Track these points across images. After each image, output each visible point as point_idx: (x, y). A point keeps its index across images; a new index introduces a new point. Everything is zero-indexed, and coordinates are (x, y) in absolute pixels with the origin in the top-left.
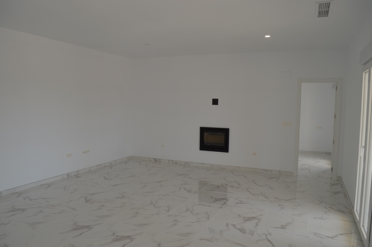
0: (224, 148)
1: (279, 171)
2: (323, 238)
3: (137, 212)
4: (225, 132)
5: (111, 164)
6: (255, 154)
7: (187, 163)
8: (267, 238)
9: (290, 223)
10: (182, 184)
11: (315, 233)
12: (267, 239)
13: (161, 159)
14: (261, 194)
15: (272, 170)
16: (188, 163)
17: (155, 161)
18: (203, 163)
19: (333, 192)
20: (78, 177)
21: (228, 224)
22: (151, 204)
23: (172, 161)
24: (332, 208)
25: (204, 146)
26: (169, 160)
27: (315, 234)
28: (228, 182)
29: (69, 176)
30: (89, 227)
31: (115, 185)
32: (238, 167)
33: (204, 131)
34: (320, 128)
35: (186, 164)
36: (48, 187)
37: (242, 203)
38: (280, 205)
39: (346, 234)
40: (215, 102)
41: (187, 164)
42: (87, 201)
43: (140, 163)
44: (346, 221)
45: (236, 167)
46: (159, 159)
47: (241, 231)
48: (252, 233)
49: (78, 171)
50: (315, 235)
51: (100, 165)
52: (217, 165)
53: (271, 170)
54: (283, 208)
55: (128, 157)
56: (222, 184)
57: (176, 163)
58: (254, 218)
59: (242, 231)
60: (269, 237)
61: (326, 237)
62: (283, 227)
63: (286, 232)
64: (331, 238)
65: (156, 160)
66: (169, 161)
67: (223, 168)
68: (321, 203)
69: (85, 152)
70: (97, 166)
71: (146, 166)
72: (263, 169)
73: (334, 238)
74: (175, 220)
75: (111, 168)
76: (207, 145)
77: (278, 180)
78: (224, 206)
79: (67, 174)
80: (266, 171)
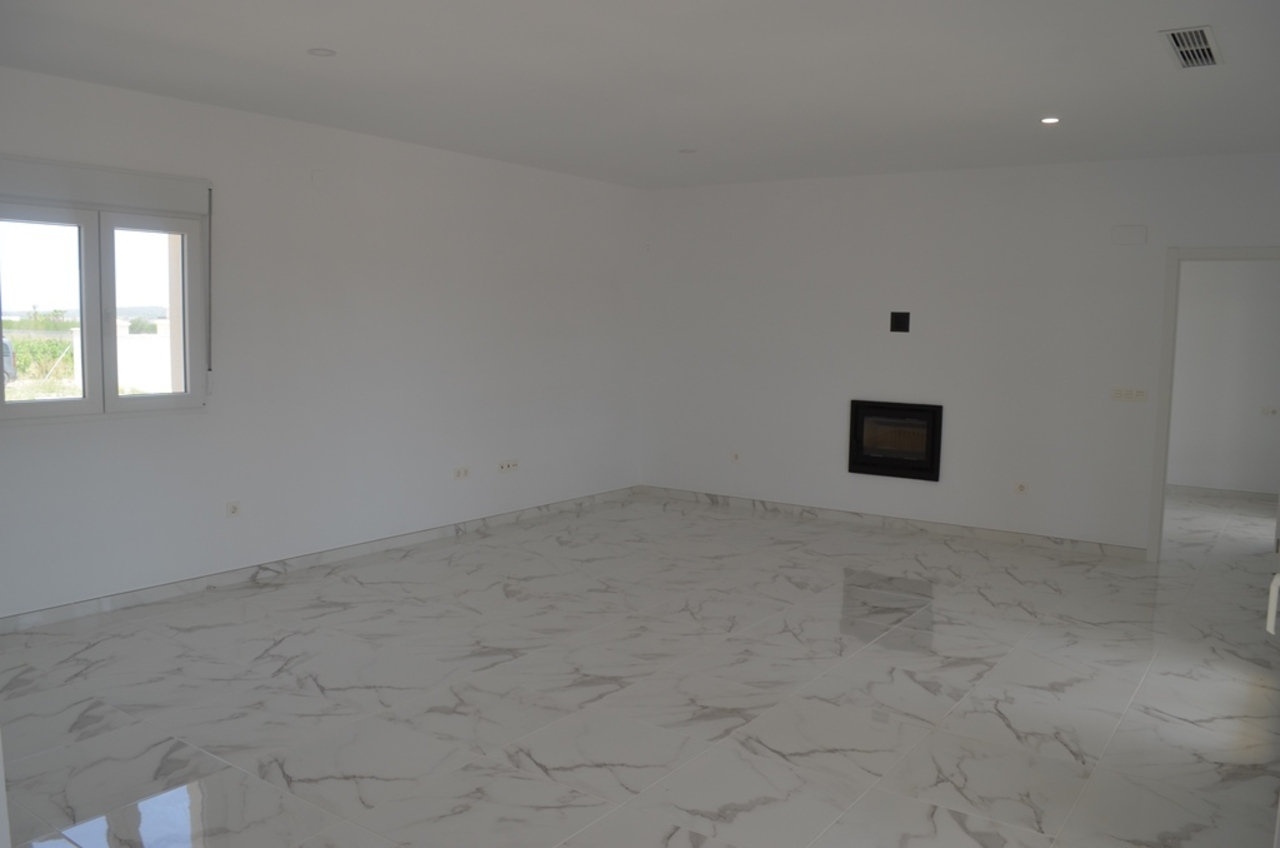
0: (926, 467)
1: (1100, 545)
2: (1166, 721)
3: (642, 627)
4: (929, 417)
5: (581, 505)
6: (1022, 488)
7: (809, 512)
8: (997, 709)
9: (1079, 681)
10: (781, 567)
11: (1147, 708)
12: (995, 711)
13: (728, 497)
14: (1019, 604)
15: (1077, 541)
16: (811, 511)
17: (713, 501)
18: (856, 514)
19: (1258, 611)
20: (485, 536)
21: (894, 669)
22: (683, 610)
23: (763, 503)
24: (1235, 653)
25: (862, 460)
26: (754, 501)
27: (1147, 710)
28: (925, 568)
29: (460, 533)
30: (513, 652)
31: (588, 561)
32: (967, 527)
33: (861, 411)
34: (1274, 412)
35: (805, 514)
36: (405, 556)
37: (952, 624)
38: (1068, 634)
39: (1246, 717)
40: (900, 322)
41: (808, 515)
42: (508, 594)
43: (665, 505)
44: (1264, 687)
45: (963, 527)
46: (724, 497)
47: (927, 688)
48: (956, 695)
49: (484, 519)
50: (1146, 713)
51: (547, 506)
52: (902, 519)
53: (1073, 541)
54: (1075, 643)
55: (631, 488)
56: (906, 572)
57: (775, 510)
58: (974, 661)
59: (932, 687)
60: (1003, 707)
61: (1181, 721)
62: (1055, 688)
63: (1059, 700)
64: (1192, 722)
65: (713, 499)
66: (754, 505)
67: (922, 530)
68: (1205, 637)
69: (505, 467)
70: (539, 508)
71: (683, 514)
72: (1048, 538)
73: (1203, 724)
74: (747, 651)
75: (578, 516)
76: (873, 455)
77: (1088, 571)
78: (896, 626)
79: (455, 525)
80: (1056, 543)
